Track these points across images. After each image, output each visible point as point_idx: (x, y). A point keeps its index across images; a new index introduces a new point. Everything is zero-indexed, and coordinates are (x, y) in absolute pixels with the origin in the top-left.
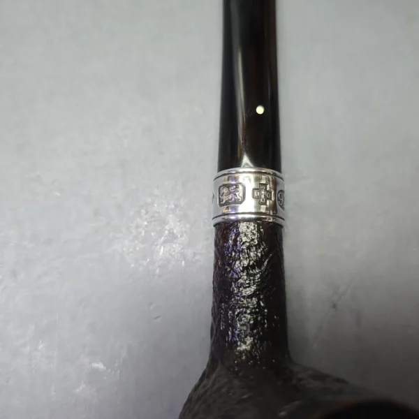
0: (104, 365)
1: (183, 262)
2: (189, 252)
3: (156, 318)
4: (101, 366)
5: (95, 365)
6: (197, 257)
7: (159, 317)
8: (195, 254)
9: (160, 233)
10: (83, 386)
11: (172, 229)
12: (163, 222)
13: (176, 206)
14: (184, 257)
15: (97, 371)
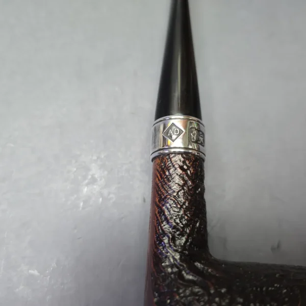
0: (39, 272)
1: (101, 199)
2: (105, 192)
3: (79, 239)
4: (35, 272)
5: (31, 272)
6: (111, 196)
7: (81, 238)
8: (109, 194)
9: (85, 178)
10: (21, 287)
11: (94, 174)
12: (88, 169)
13: (98, 158)
14: (101, 195)
15: (32, 276)
